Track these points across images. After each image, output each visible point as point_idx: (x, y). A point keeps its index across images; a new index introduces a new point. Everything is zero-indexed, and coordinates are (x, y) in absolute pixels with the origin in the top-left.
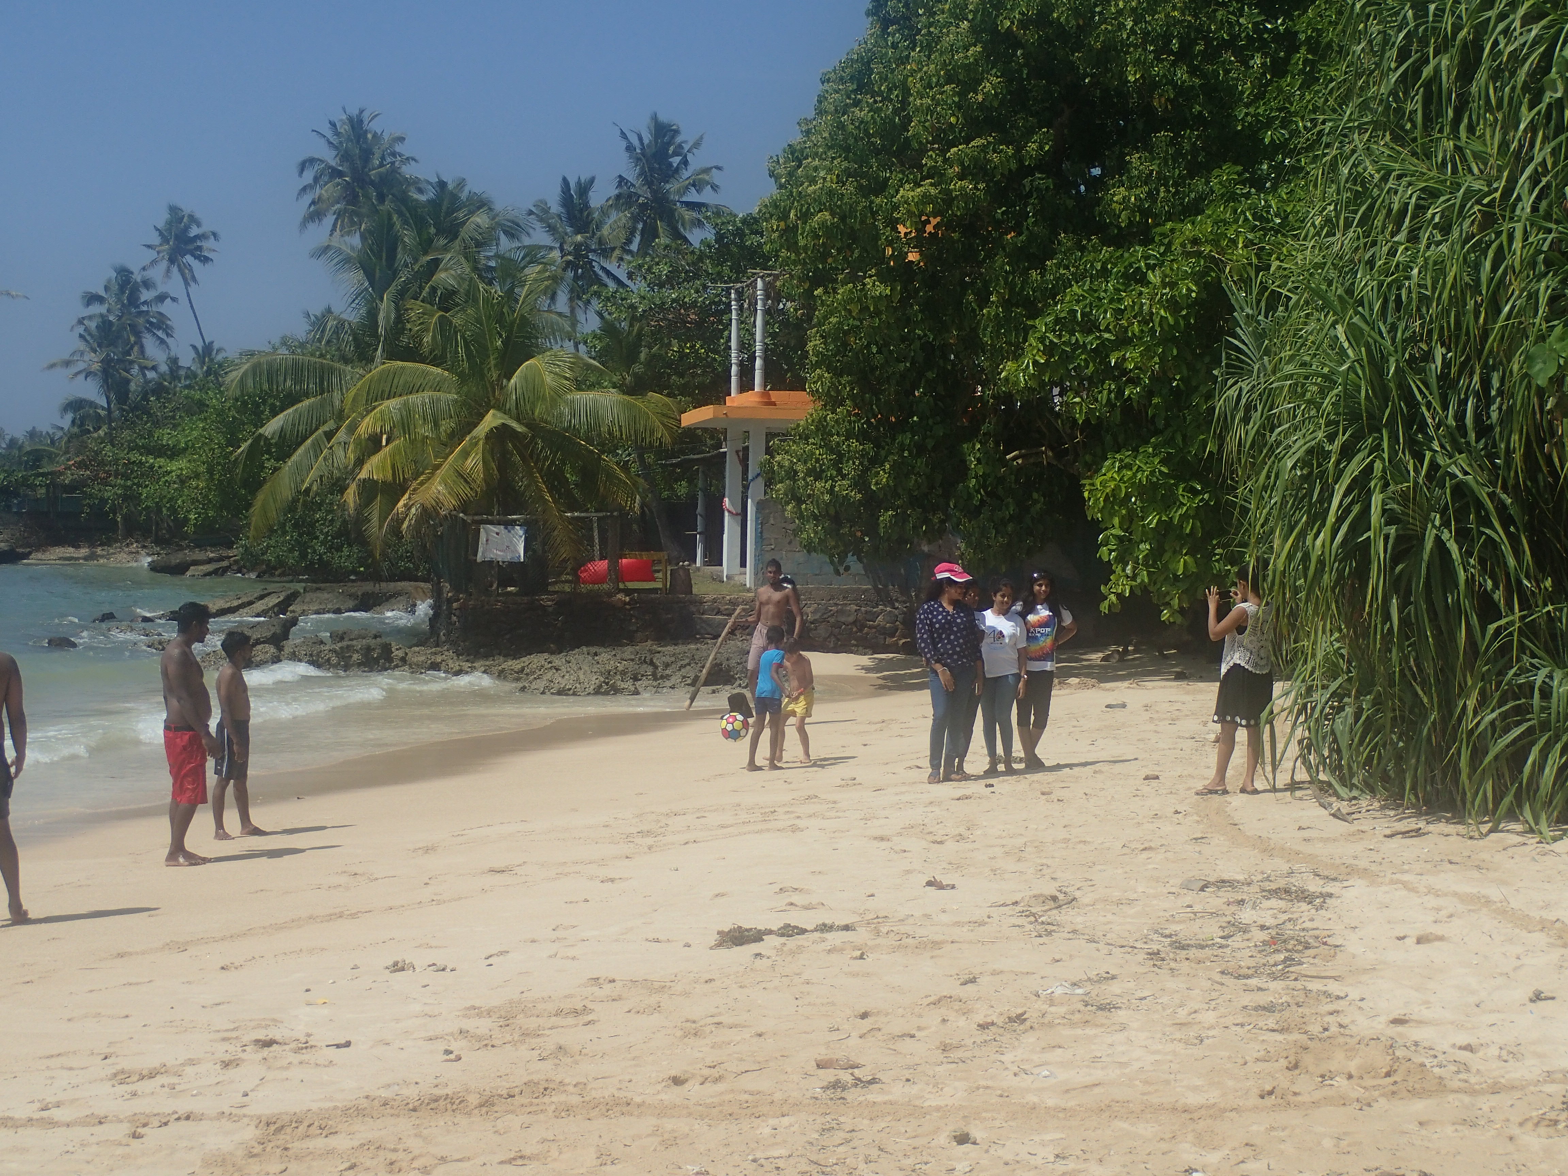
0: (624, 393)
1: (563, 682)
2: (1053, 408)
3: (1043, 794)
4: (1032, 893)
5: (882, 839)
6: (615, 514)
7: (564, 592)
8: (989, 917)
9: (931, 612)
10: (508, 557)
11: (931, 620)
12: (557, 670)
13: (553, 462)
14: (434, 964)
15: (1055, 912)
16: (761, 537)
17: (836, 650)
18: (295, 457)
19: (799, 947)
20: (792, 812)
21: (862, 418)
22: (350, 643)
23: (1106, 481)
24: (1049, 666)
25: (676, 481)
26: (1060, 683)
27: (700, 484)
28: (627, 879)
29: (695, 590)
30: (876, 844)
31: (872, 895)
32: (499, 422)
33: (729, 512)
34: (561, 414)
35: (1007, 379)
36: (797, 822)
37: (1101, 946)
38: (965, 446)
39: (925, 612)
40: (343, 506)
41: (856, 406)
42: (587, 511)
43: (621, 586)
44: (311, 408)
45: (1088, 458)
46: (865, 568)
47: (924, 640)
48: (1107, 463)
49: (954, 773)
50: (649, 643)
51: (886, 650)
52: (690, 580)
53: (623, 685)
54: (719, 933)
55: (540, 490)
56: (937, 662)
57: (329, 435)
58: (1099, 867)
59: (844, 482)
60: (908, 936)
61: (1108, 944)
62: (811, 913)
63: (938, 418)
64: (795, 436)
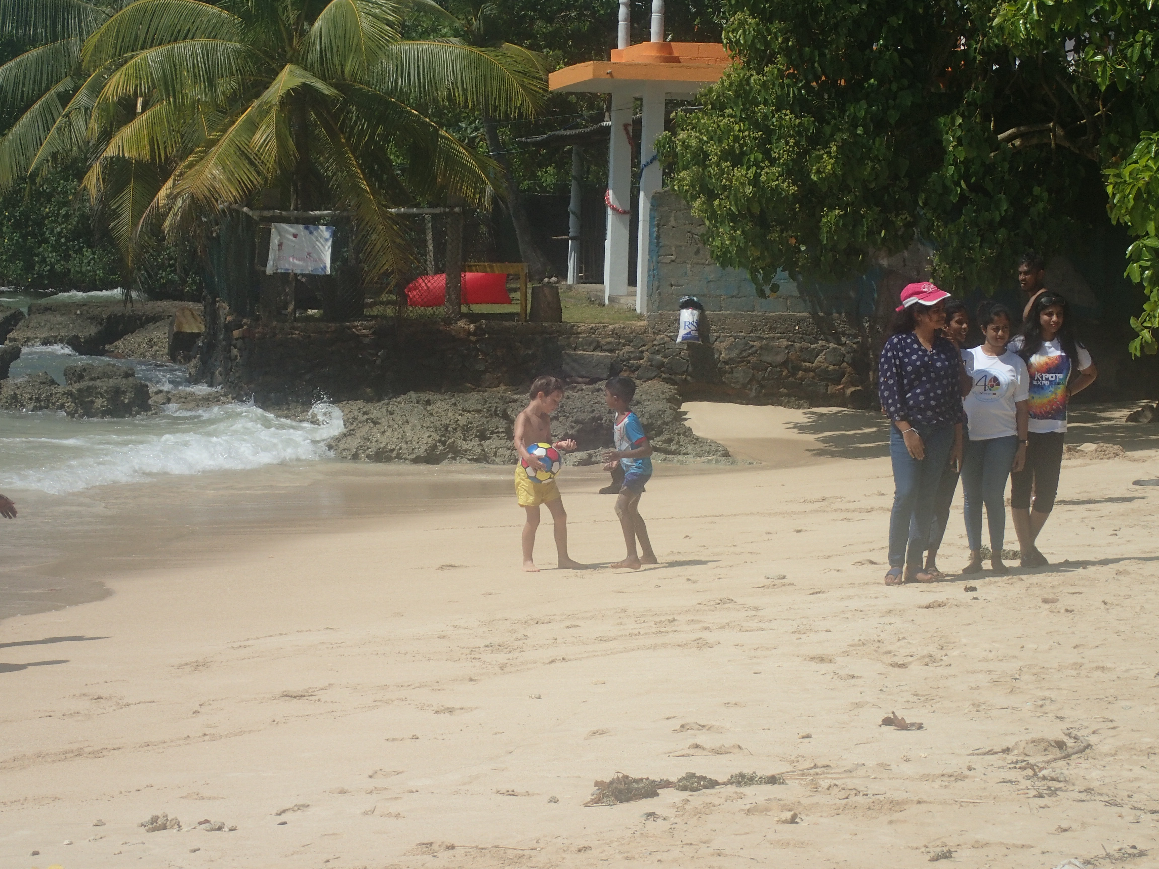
0: (471, 43)
1: (384, 441)
2: (1065, 69)
3: (1045, 601)
4: (1029, 737)
5: (822, 659)
6: (457, 210)
7: (384, 317)
8: (970, 769)
9: (903, 350)
10: (309, 269)
11: (901, 360)
12: (375, 423)
13: (372, 137)
14: (207, 821)
15: (1061, 763)
16: (658, 243)
17: (759, 401)
18: (18, 128)
19: (709, 805)
20: (700, 622)
21: (798, 80)
22: (91, 383)
23: (1139, 171)
24: (1060, 426)
25: (540, 166)
26: (1069, 450)
27: (573, 171)
28: (471, 709)
29: (565, 316)
30: (814, 666)
31: (808, 736)
32: (297, 82)
33: (614, 209)
34: (383, 73)
35: (1001, 28)
36: (705, 635)
37: (1125, 810)
38: (942, 120)
39: (894, 347)
40: (82, 195)
41: (790, 63)
42: (417, 205)
43: (464, 309)
44: (40, 61)
45: (1113, 138)
46: (799, 288)
47: (889, 388)
48: (1140, 146)
49: (921, 570)
50: (502, 387)
51: (827, 400)
52: (559, 302)
53: (465, 445)
54: (597, 784)
55: (352, 176)
56: (903, 418)
57: (65, 98)
58: (1124, 703)
59: (774, 169)
60: (857, 793)
61: (1135, 808)
62: (723, 759)
63: (905, 82)
64: (705, 105)
